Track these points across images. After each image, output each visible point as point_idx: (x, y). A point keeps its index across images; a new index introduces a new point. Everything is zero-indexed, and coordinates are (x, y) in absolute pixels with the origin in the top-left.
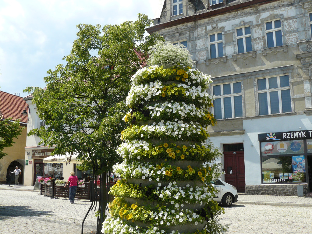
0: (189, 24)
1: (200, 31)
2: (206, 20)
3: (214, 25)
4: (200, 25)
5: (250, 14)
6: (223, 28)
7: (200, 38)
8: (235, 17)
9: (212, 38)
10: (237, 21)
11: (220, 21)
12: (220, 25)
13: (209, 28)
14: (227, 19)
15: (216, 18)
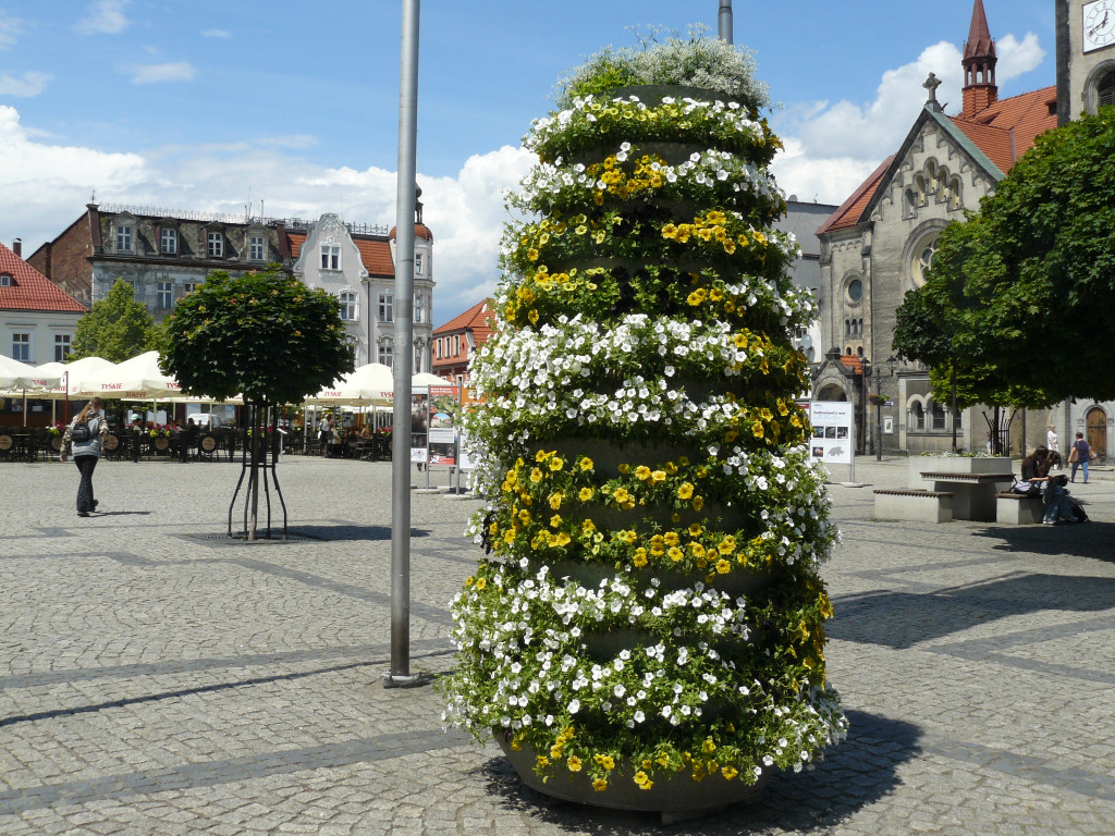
0: (139, 266)
1: (148, 276)
2: (157, 266)
3: (165, 274)
4: (151, 269)
5: (199, 273)
6: (174, 280)
7: (149, 284)
8: (185, 272)
9: (160, 287)
10: (187, 277)
11: (171, 271)
12: (171, 276)
13: (159, 275)
14: (178, 272)
15: (167, 267)
